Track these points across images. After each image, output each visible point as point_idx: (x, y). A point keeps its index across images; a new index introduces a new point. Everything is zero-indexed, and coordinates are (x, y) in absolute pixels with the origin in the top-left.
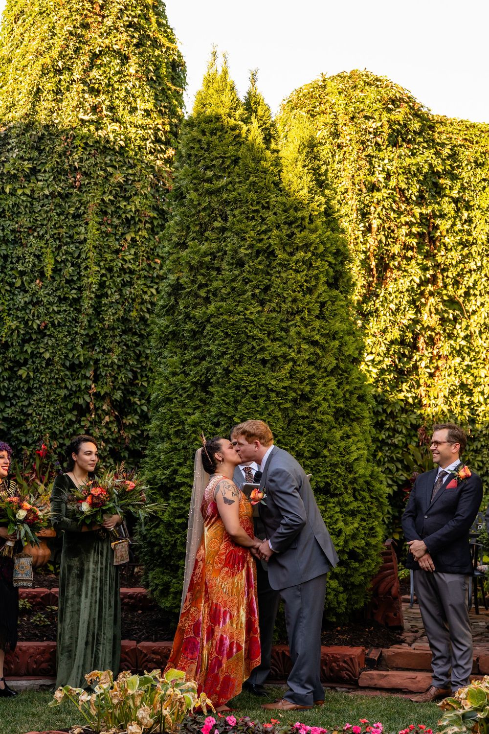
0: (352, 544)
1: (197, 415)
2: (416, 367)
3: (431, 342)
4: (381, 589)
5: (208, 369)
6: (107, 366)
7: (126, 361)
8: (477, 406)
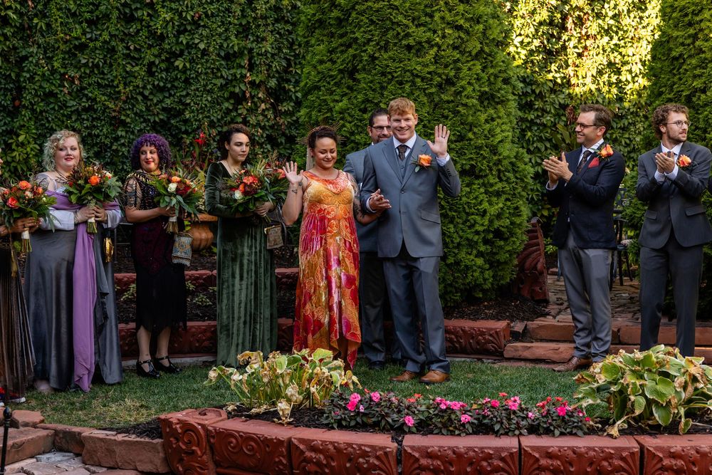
0: (497, 224)
1: (345, 101)
2: (564, 48)
3: (580, 22)
4: (527, 264)
5: (354, 56)
6: (261, 55)
7: (280, 49)
8: (625, 85)
